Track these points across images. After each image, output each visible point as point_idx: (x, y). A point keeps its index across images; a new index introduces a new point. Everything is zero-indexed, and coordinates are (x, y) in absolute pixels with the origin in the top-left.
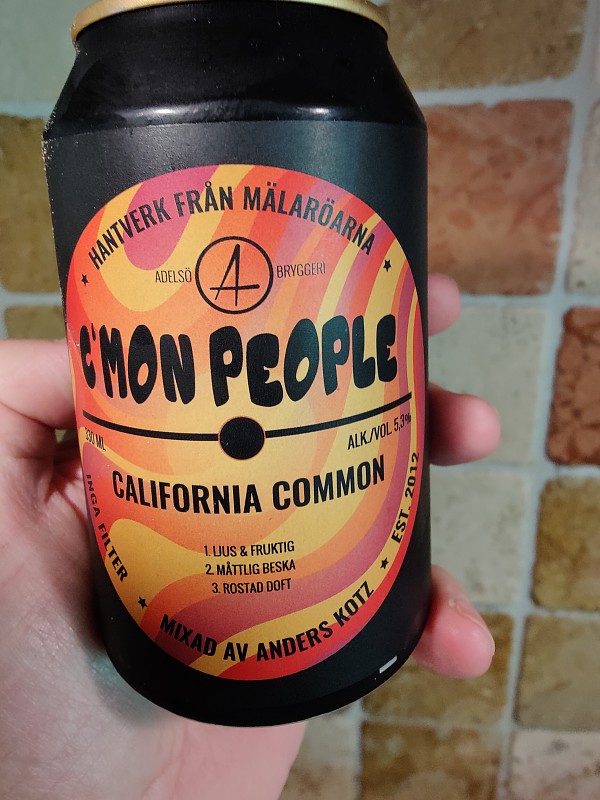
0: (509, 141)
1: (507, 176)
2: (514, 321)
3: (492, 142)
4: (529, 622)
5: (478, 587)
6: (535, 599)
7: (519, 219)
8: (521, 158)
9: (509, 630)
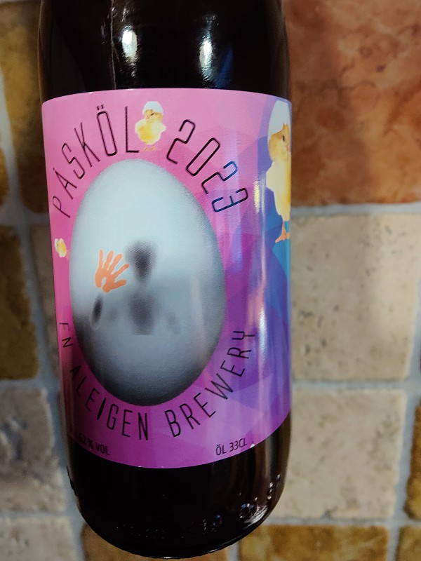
0: (382, 28)
1: (381, 69)
2: (388, 230)
3: (365, 31)
4: (403, 533)
5: (353, 503)
6: (408, 511)
7: (394, 117)
8: (395, 46)
9: (383, 541)
